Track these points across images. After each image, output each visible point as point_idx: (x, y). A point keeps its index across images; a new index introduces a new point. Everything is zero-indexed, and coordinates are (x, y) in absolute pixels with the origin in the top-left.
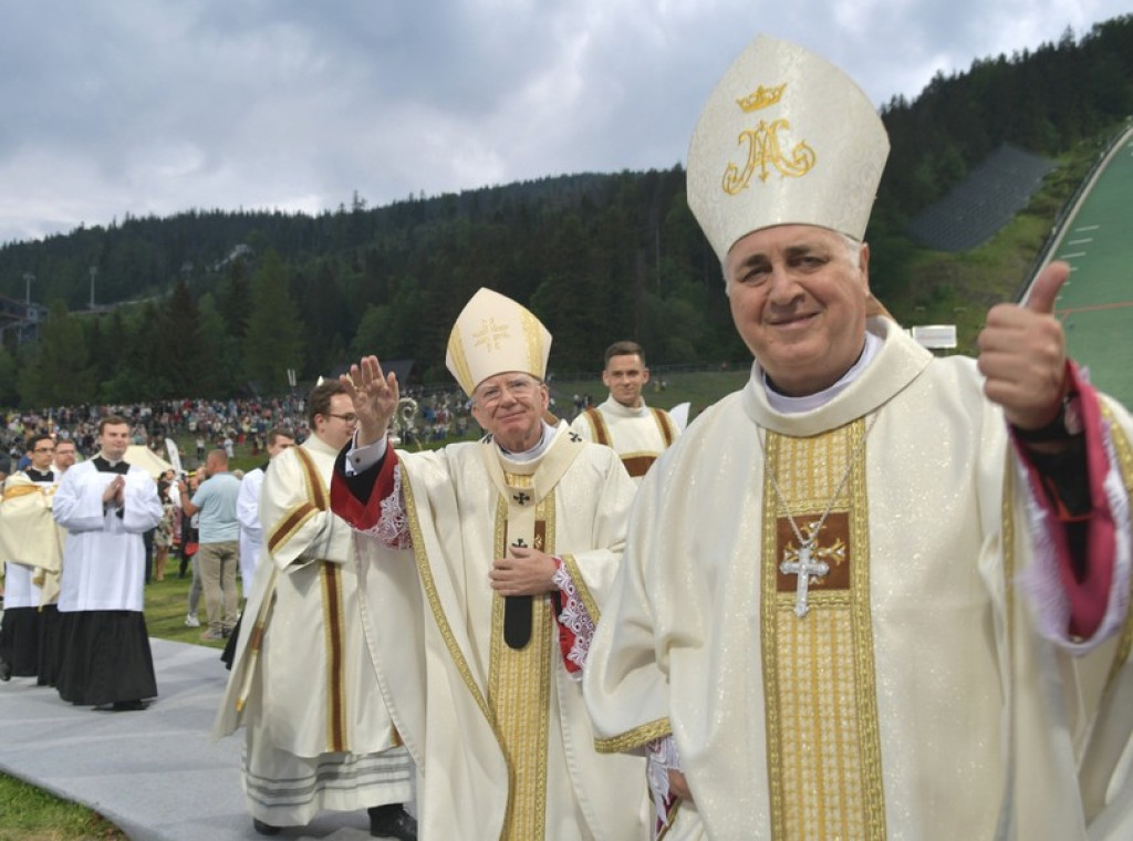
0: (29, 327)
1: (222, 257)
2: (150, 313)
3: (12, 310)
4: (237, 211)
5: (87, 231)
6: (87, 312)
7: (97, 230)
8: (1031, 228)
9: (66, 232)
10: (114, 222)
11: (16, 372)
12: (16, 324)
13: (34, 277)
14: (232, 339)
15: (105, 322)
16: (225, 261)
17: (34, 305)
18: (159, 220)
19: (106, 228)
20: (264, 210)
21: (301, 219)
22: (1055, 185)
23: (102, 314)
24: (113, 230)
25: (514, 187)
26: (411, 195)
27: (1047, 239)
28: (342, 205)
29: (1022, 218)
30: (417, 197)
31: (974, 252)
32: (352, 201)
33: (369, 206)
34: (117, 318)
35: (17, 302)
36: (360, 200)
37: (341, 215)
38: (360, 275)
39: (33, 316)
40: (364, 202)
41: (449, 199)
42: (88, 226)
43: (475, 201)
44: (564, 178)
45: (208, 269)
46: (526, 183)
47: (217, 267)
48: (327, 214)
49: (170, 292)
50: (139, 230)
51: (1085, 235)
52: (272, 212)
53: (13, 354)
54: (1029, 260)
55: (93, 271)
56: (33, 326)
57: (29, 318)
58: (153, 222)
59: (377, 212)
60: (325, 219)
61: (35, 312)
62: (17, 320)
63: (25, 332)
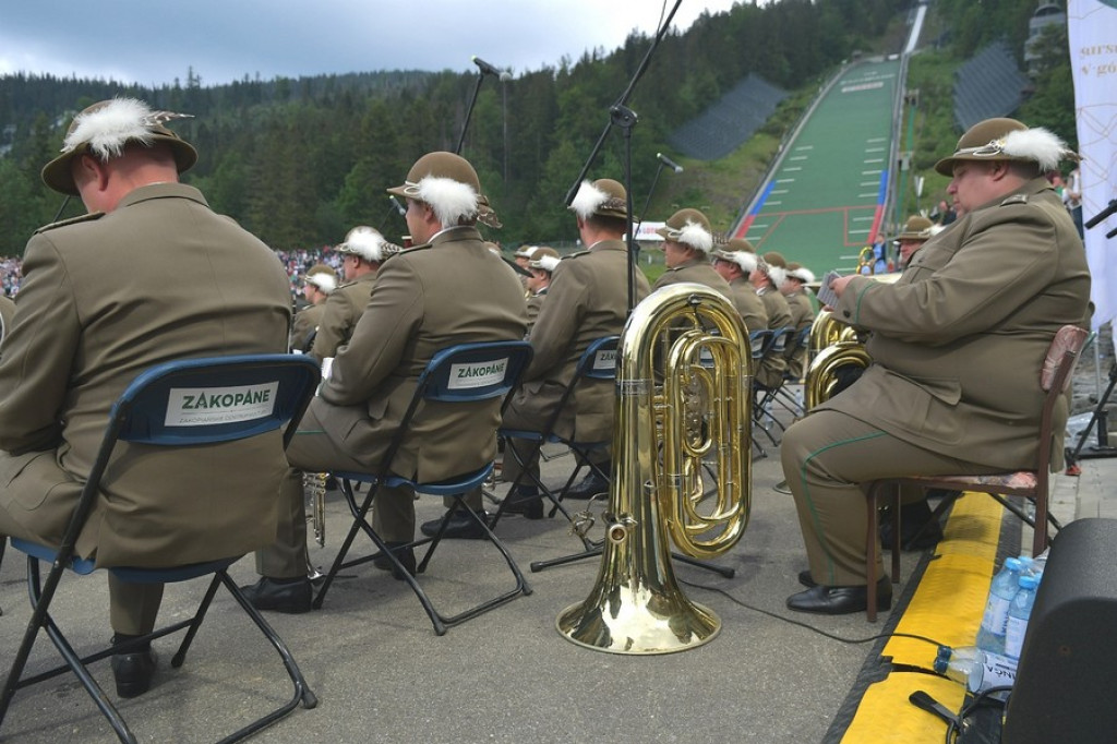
4: (70, 78)
8: (763, 144)
16: (52, 127)
22: (785, 111)
26: (247, 77)
27: (775, 154)
28: (177, 80)
29: (758, 136)
30: (253, 79)
31: (719, 162)
32: (187, 77)
36: (195, 76)
37: (177, 89)
40: (198, 79)
41: (283, 83)
51: (803, 153)
54: (760, 171)
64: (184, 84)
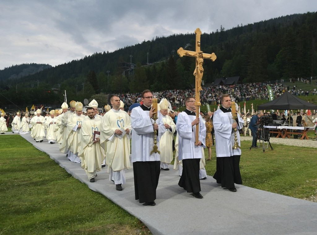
0: (131, 70)
2: (163, 65)
3: (127, 66)
4: (187, 34)
5: (146, 42)
6: (146, 66)
7: (149, 41)
10: (153, 39)
11: (128, 83)
12: (128, 69)
13: (132, 56)
15: (151, 68)
17: (132, 64)
19: (151, 41)
23: (150, 66)
24: (153, 41)
25: (271, 20)
26: (238, 25)
28: (217, 30)
30: (240, 26)
32: (220, 29)
33: (225, 30)
34: (154, 67)
35: (128, 63)
36: (223, 28)
37: (217, 33)
38: (223, 51)
39: (133, 68)
41: (250, 26)
43: (258, 25)
44: (287, 16)
46: (275, 18)
48: (213, 33)
49: (169, 59)
50: (160, 41)
53: (128, 78)
55: (148, 54)
56: (133, 70)
57: (132, 68)
58: (164, 39)
59: (228, 31)
60: (212, 34)
61: (133, 66)
62: (129, 68)
63: (131, 72)
64: (219, 31)
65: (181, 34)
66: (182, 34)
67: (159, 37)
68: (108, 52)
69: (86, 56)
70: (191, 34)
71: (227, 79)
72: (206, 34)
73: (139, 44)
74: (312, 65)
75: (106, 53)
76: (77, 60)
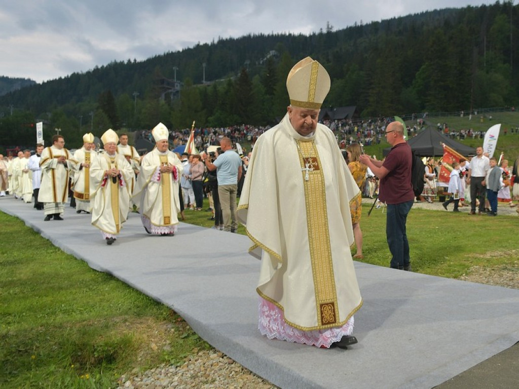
1: (263, 58)
2: (230, 84)
3: (168, 84)
4: (271, 34)
5: (201, 46)
6: (201, 85)
7: (206, 45)
9: (191, 47)
10: (213, 41)
11: (170, 113)
12: (170, 91)
13: (178, 69)
14: (268, 96)
15: (210, 89)
16: (265, 59)
17: (178, 81)
18: (234, 40)
19: (210, 44)
20: (283, 33)
21: (301, 37)
23: (208, 86)
24: (213, 45)
25: (409, 17)
26: (356, 23)
28: (321, 29)
30: (359, 24)
32: (326, 27)
33: (334, 30)
34: (215, 87)
35: (170, 80)
36: (330, 27)
37: (321, 34)
39: (178, 87)
41: (375, 25)
42: (201, 44)
43: (388, 25)
44: (435, 11)
45: (257, 63)
46: (415, 14)
47: (261, 62)
48: (314, 34)
49: (239, 74)
50: (225, 45)
52: (287, 34)
53: (169, 105)
55: (204, 65)
56: (177, 92)
57: (176, 88)
58: (231, 41)
59: (338, 32)
60: (313, 37)
61: (178, 85)
62: (170, 89)
63: (174, 95)
64: (325, 31)
65: (261, 34)
66: (263, 34)
67: (224, 38)
68: (135, 60)
69: (97, 66)
70: (278, 35)
71: (335, 110)
72: (303, 35)
73: (189, 49)
74: (472, 91)
75: (132, 61)
76: (80, 73)
